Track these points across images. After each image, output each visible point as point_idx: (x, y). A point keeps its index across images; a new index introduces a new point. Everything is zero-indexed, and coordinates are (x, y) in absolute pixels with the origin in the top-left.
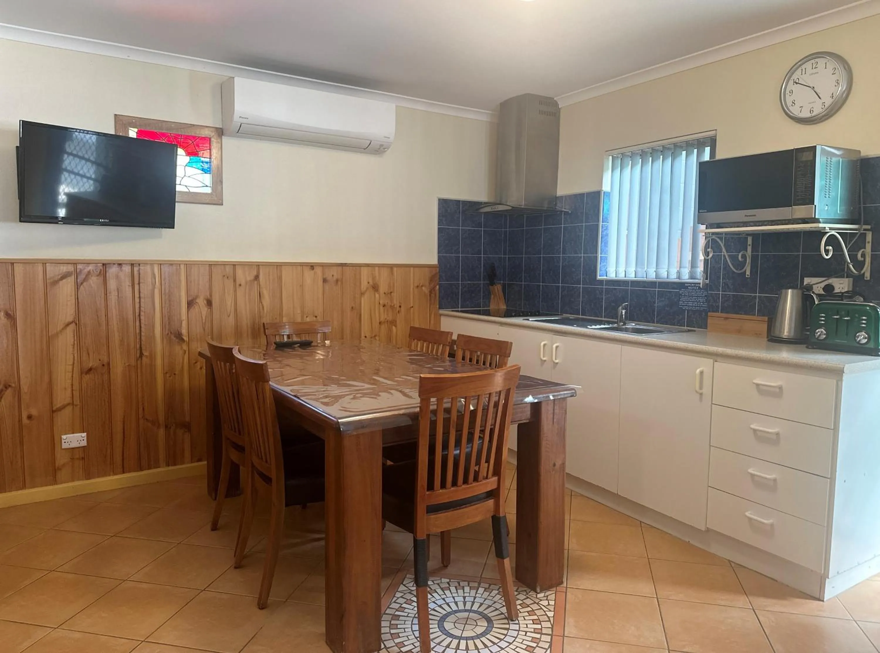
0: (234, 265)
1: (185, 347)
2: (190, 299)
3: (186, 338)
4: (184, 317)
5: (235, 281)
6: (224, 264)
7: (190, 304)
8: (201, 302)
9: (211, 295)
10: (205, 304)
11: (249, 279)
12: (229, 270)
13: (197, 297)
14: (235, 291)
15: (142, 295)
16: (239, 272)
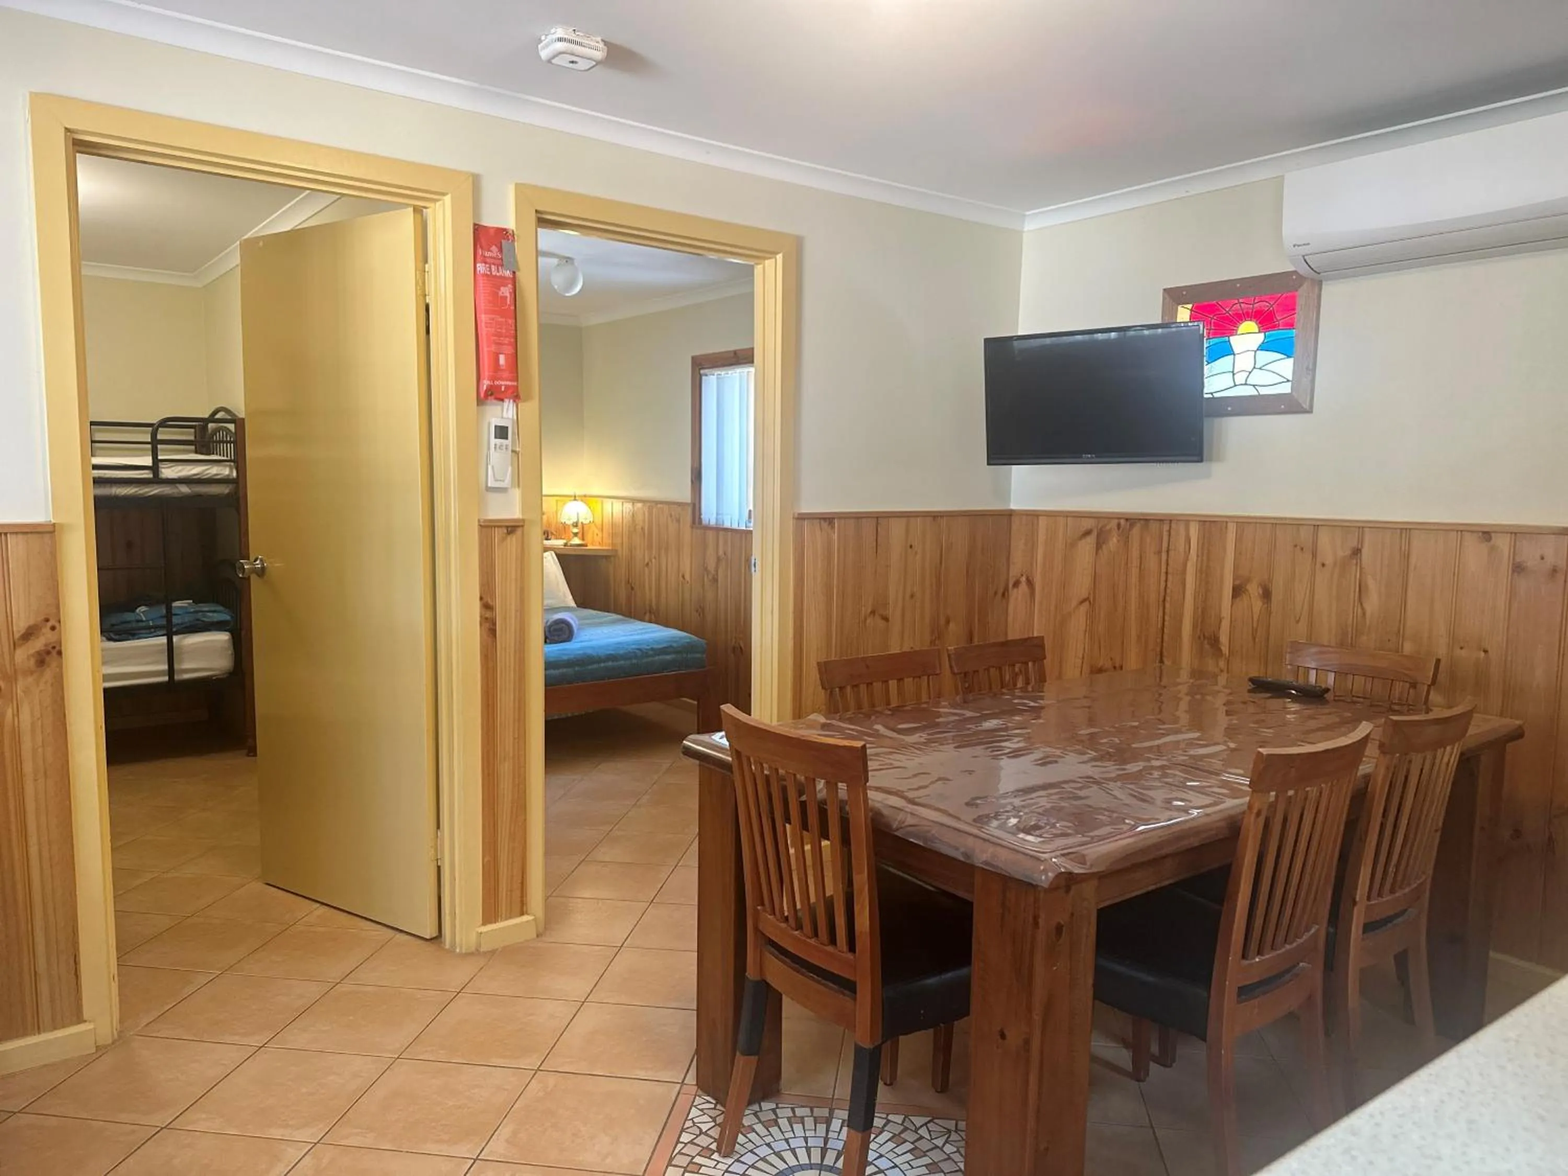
0: (1316, 526)
1: (1222, 664)
2: (1237, 582)
3: (1225, 649)
4: (1226, 611)
5: (1314, 555)
6: (1297, 524)
7: (1238, 591)
8: (1254, 589)
9: (1270, 580)
10: (1259, 593)
11: (1340, 553)
12: (1305, 535)
13: (1248, 580)
14: (1313, 574)
15: (1170, 570)
16: (1324, 539)
